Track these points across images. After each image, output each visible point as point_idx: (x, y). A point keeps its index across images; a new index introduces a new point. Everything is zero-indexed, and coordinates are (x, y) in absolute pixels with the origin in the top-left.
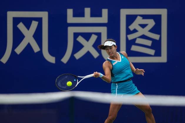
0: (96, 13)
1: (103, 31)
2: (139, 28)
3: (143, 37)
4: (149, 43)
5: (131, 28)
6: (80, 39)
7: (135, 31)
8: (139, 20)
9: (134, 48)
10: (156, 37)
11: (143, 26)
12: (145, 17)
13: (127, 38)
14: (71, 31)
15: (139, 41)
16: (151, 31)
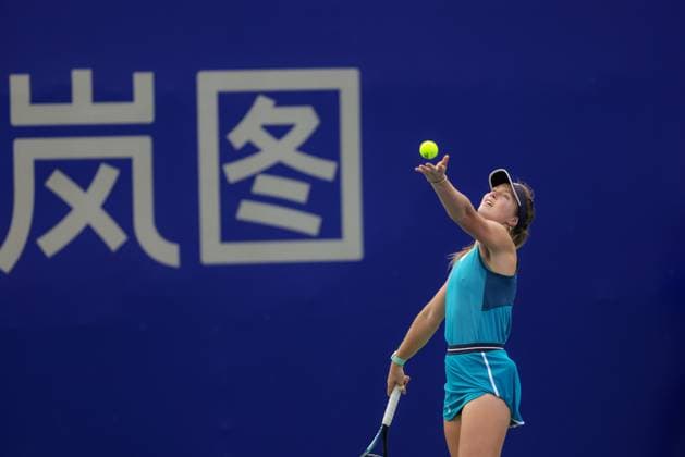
0: (112, 89)
1: (140, 150)
2: (263, 140)
3: (280, 170)
4: (299, 191)
5: (238, 138)
6: (59, 184)
7: (250, 149)
8: (264, 111)
9: (248, 211)
10: (323, 169)
11: (278, 131)
13: (223, 177)
14: (26, 153)
15: (265, 185)
16: (307, 148)
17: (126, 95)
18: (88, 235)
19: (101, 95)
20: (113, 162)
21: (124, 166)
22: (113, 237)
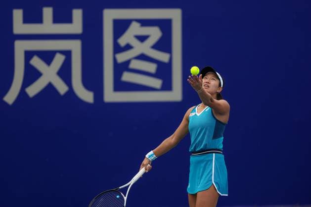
0: (62, 17)
1: (75, 47)
2: (135, 43)
3: (143, 57)
4: (152, 68)
5: (122, 41)
6: (36, 62)
7: (128, 47)
8: (135, 29)
9: (127, 77)
10: (163, 57)
11: (142, 39)
12: (145, 23)
13: (115, 60)
14: (21, 47)
15: (135, 64)
17: (69, 20)
18: (50, 87)
19: (57, 20)
20: (62, 52)
21: (68, 54)
22: (62, 88)
